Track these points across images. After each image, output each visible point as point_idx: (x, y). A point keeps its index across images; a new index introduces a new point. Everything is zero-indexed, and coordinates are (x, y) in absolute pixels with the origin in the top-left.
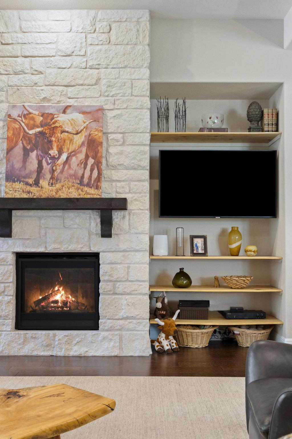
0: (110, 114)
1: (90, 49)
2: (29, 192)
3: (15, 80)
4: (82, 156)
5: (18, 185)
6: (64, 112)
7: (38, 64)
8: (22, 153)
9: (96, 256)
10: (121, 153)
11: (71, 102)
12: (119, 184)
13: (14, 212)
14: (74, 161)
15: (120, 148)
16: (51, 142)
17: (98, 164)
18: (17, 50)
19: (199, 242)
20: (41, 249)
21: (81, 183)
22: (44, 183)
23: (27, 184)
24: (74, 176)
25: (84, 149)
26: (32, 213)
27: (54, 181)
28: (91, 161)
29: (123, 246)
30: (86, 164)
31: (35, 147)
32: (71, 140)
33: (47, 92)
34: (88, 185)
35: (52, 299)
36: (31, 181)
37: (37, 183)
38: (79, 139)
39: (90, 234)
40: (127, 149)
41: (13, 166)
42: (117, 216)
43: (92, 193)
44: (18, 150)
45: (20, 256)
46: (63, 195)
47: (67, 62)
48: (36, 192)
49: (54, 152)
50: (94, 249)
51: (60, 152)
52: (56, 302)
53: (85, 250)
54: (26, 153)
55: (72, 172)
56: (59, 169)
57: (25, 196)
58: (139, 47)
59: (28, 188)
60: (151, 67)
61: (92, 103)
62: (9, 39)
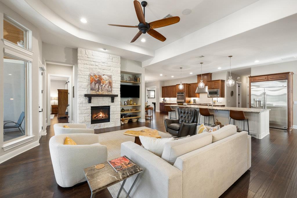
0: (113, 77)
1: (108, 62)
3: (91, 67)
4: (108, 85)
5: (94, 91)
6: (103, 75)
7: (97, 64)
9: (109, 107)
11: (104, 73)
13: (92, 97)
14: (106, 86)
15: (115, 84)
16: (101, 82)
17: (111, 87)
18: (92, 60)
20: (98, 106)
22: (100, 91)
23: (96, 91)
24: (106, 90)
25: (108, 84)
26: (95, 97)
27: (102, 90)
28: (110, 87)
29: (116, 104)
30: (109, 87)
31: (97, 83)
32: (105, 82)
33: (99, 70)
34: (109, 92)
35: (99, 116)
36: (97, 90)
37: (98, 91)
38: (107, 82)
39: (109, 102)
41: (92, 87)
42: (115, 98)
43: (110, 93)
44: (93, 83)
45: (92, 107)
46: (104, 94)
47: (103, 64)
48: (98, 93)
49: (102, 84)
50: (110, 105)
51: (103, 84)
52: (100, 117)
53: (107, 105)
54: (95, 84)
56: (103, 88)
57: (95, 94)
58: (118, 64)
60: (121, 68)
61: (109, 74)
62: (89, 56)
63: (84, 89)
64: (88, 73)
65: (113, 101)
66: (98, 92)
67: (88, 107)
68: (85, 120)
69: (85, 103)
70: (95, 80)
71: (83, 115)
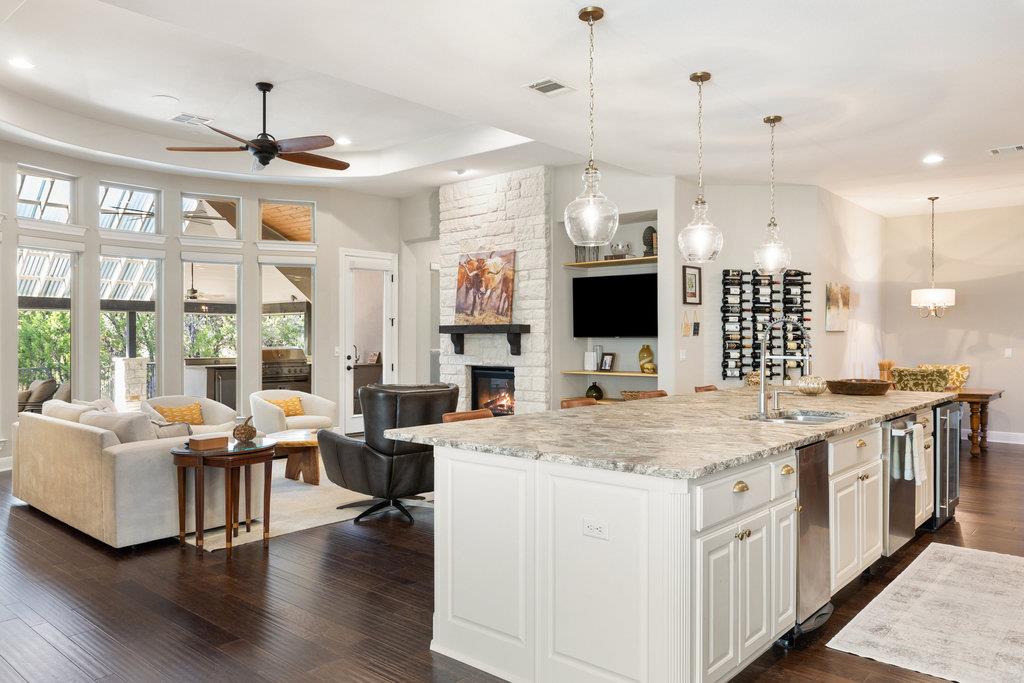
0: (520, 255)
1: (509, 204)
2: (467, 321)
3: (464, 235)
4: (499, 291)
5: (462, 316)
6: (490, 257)
7: (477, 220)
8: (465, 291)
9: (512, 369)
10: (526, 287)
11: (496, 248)
12: (526, 312)
13: (466, 336)
14: (495, 295)
15: (526, 283)
16: (481, 281)
17: (510, 298)
18: (466, 211)
19: (608, 359)
20: (481, 364)
21: (498, 313)
22: (476, 313)
23: (467, 314)
24: (494, 307)
25: (501, 285)
27: (482, 310)
28: (504, 295)
29: (529, 362)
30: (501, 298)
31: (473, 286)
32: (493, 279)
33: (482, 242)
34: (502, 314)
35: (498, 403)
36: (469, 312)
37: (472, 314)
38: (498, 278)
40: (531, 283)
41: (460, 300)
42: (525, 340)
43: (504, 321)
44: (463, 289)
45: (471, 369)
46: (487, 323)
47: (494, 216)
48: (472, 321)
49: (483, 289)
50: (511, 365)
51: (487, 289)
52: (502, 406)
53: (505, 365)
54: (468, 290)
55: (492, 304)
56: (485, 302)
57: (467, 324)
58: (538, 198)
59: (468, 318)
60: (547, 212)
61: (509, 247)
62: (462, 203)
63: (450, 310)
64: (456, 258)
65: (516, 350)
66: (470, 318)
67: (459, 368)
70: (468, 277)
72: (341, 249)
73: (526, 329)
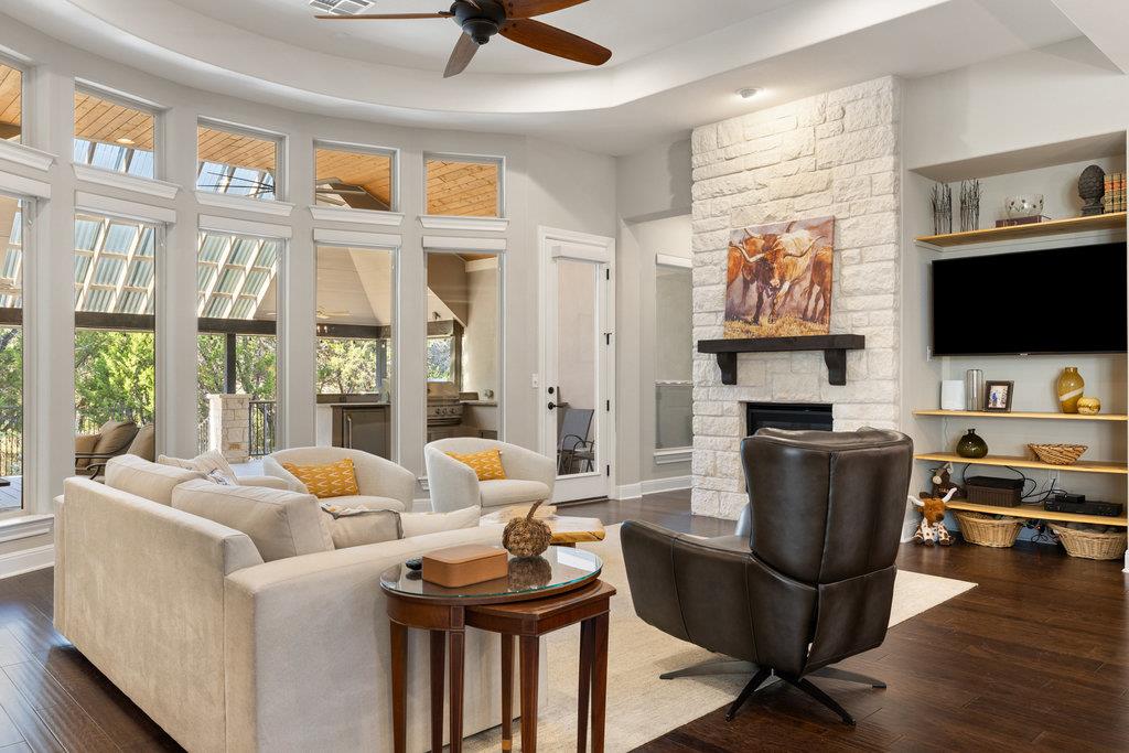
0: (843, 225)
1: (819, 144)
2: (748, 332)
3: (739, 199)
4: (806, 284)
5: (737, 324)
6: (788, 231)
7: (761, 176)
8: (742, 285)
9: (828, 408)
10: (857, 274)
11: (798, 217)
12: (855, 315)
13: (739, 355)
14: (798, 290)
15: (856, 268)
16: (772, 269)
17: (826, 292)
20: (767, 399)
21: (804, 318)
22: (764, 320)
23: (746, 322)
24: (797, 309)
25: (809, 275)
26: (757, 355)
27: (775, 315)
28: (817, 289)
29: (860, 397)
30: (810, 293)
31: (756, 277)
32: (795, 265)
33: (771, 209)
34: (813, 319)
36: (750, 318)
37: (756, 320)
38: (804, 262)
39: (820, 380)
40: (865, 268)
41: (733, 300)
42: (852, 359)
43: (817, 329)
44: (739, 283)
45: (749, 407)
46: (784, 334)
47: (793, 167)
48: (755, 332)
49: (775, 282)
50: (825, 400)
51: (782, 281)
53: (815, 400)
54: (746, 284)
55: (794, 304)
56: (780, 301)
57: (744, 337)
58: (880, 129)
59: (748, 327)
60: (896, 153)
61: (822, 214)
62: (732, 152)
63: (713, 316)
64: (724, 237)
65: (838, 375)
66: (753, 328)
67: (726, 405)
68: (715, 467)
69: (715, 384)
70: (747, 267)
71: (709, 439)
72: (540, 228)
73: (858, 342)
